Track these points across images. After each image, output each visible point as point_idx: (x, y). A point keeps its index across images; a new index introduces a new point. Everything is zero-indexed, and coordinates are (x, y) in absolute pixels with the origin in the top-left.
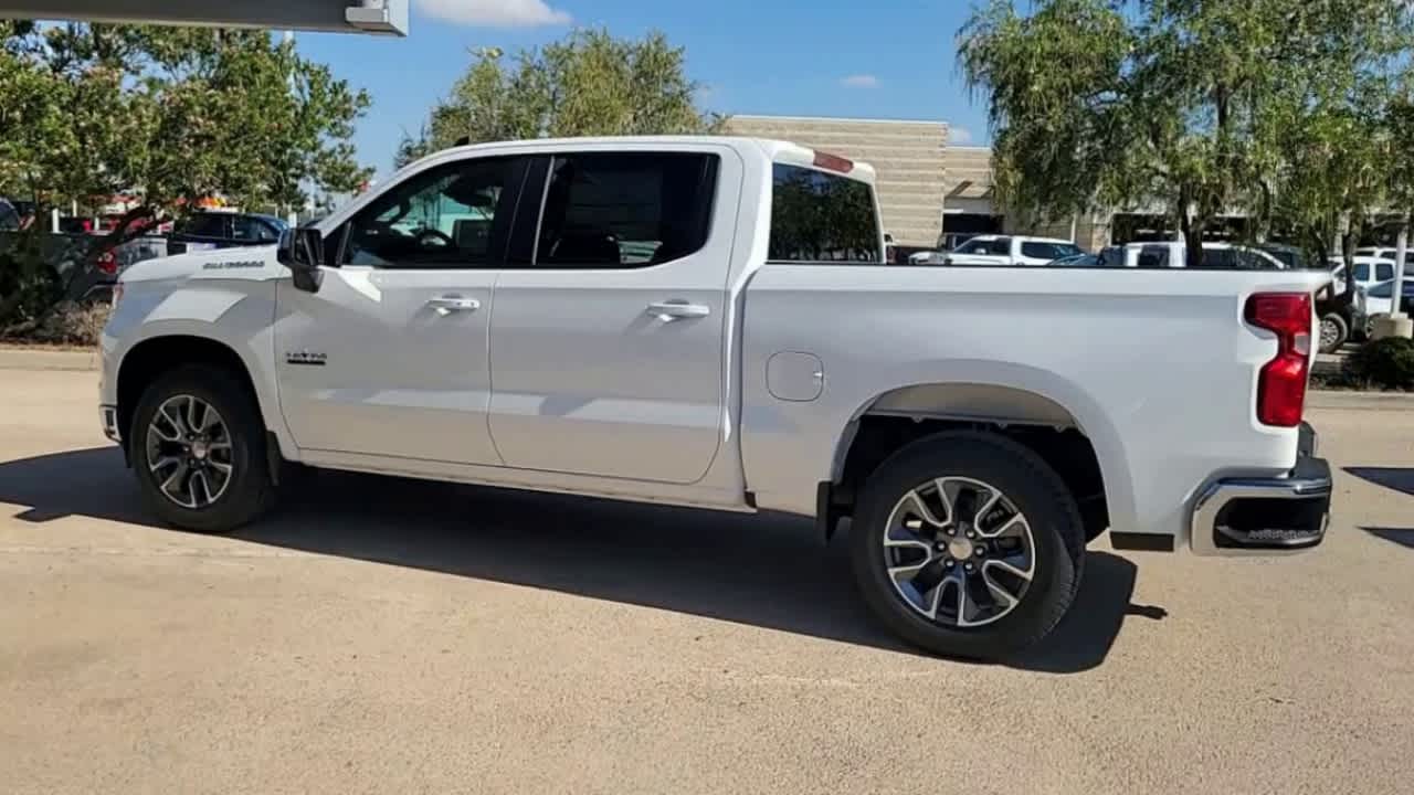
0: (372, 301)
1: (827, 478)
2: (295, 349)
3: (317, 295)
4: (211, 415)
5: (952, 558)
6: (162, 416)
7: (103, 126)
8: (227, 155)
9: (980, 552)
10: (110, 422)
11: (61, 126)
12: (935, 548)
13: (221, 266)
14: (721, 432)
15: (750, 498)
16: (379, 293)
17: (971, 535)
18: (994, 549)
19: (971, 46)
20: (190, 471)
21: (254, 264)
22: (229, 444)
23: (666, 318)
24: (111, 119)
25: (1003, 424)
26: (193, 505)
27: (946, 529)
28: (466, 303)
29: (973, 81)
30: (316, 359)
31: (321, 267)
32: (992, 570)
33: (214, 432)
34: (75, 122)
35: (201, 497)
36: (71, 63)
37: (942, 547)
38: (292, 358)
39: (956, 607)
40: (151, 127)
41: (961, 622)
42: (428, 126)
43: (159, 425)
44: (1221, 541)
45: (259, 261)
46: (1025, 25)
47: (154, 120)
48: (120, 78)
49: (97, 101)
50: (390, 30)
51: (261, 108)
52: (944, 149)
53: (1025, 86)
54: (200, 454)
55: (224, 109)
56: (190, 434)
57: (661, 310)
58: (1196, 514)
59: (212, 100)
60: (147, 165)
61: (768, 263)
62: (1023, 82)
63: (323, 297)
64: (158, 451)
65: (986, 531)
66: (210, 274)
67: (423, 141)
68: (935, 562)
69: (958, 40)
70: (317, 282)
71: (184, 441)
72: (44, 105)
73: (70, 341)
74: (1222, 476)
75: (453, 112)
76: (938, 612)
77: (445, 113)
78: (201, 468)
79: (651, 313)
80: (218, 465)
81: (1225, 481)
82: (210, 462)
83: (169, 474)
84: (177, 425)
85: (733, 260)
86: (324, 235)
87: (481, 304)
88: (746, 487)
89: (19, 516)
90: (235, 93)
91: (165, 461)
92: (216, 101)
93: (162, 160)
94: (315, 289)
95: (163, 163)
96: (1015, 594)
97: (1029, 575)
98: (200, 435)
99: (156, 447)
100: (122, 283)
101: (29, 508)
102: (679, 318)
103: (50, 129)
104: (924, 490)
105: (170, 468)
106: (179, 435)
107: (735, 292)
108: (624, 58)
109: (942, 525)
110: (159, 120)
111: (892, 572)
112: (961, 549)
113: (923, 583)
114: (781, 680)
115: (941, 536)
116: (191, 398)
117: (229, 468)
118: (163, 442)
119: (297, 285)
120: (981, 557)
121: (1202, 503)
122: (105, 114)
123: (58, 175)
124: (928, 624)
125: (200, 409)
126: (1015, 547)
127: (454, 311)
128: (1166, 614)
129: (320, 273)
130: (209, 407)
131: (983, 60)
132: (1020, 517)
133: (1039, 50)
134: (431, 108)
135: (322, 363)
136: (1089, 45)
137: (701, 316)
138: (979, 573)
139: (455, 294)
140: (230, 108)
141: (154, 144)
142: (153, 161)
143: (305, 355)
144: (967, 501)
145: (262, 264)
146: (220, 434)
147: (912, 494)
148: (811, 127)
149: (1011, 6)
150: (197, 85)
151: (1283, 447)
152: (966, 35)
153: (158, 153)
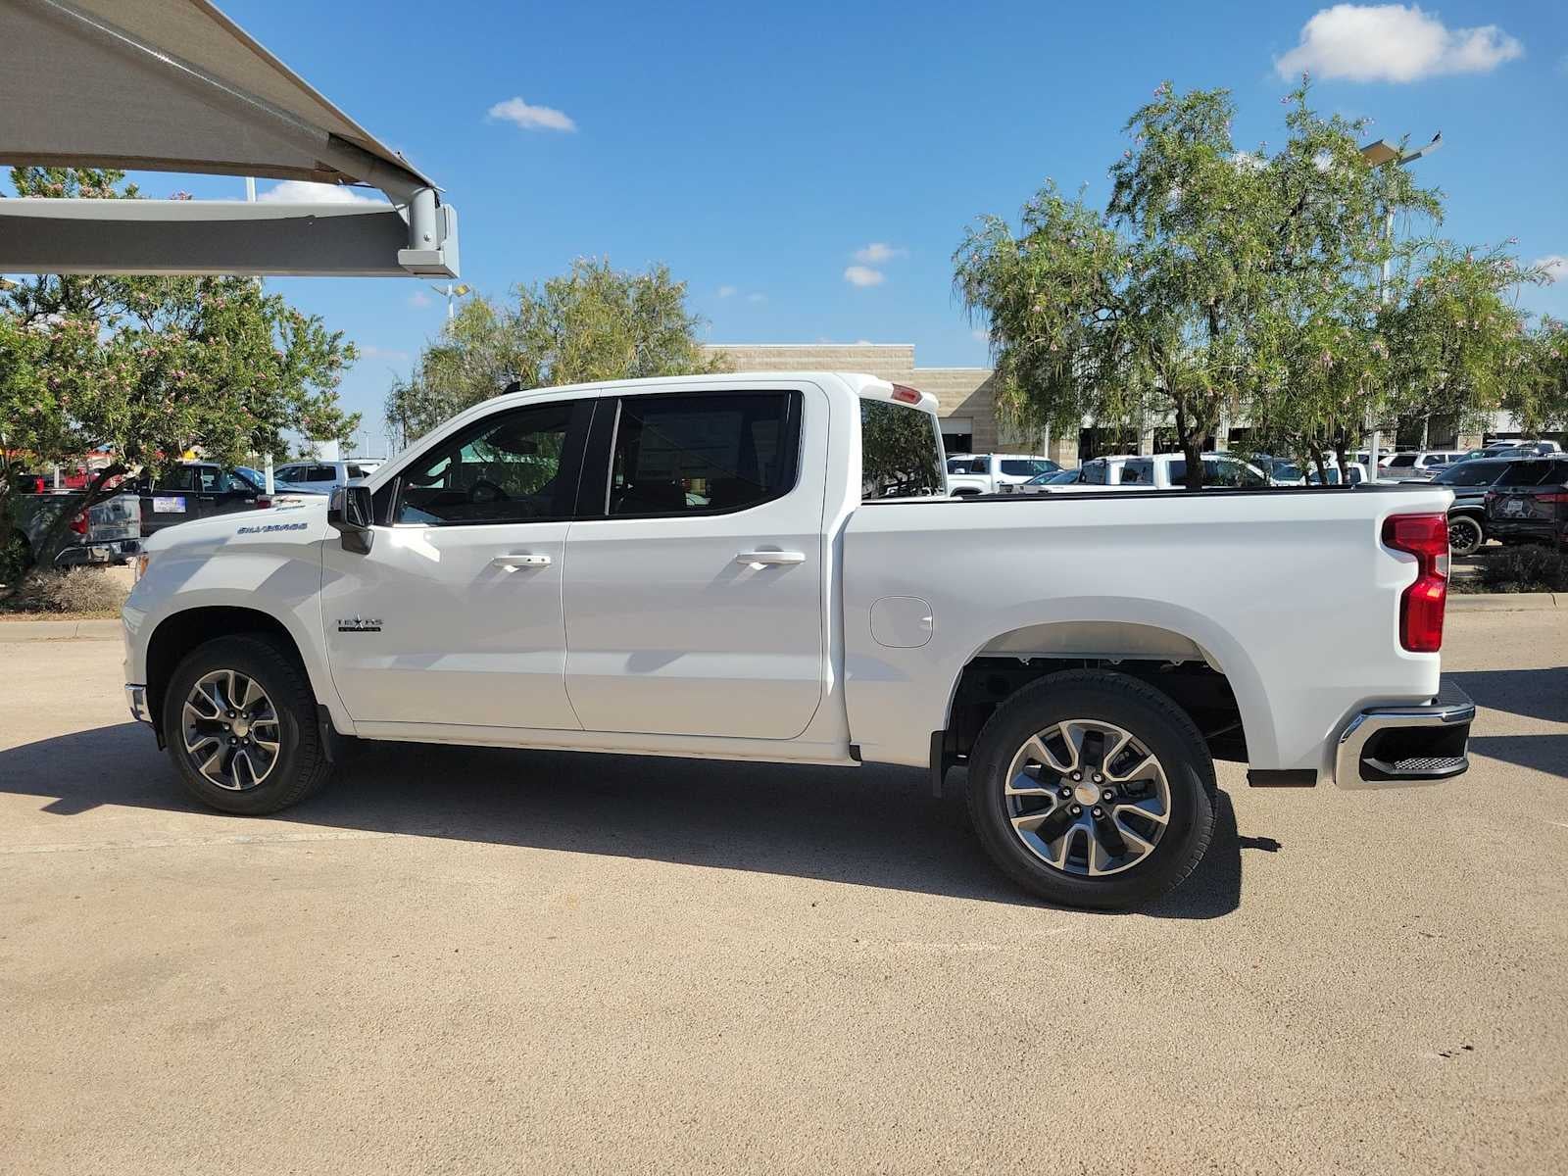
0: (432, 561)
1: (941, 727)
2: (348, 616)
3: (367, 557)
4: (254, 689)
5: (1078, 805)
6: (199, 693)
7: (79, 382)
8: (211, 408)
9: (1108, 797)
10: (137, 701)
11: (34, 383)
12: (1060, 795)
13: (258, 530)
14: (824, 684)
15: (854, 751)
16: (438, 553)
17: (1098, 779)
18: (1125, 793)
19: (967, 267)
20: (231, 752)
21: (295, 527)
22: (276, 721)
23: (757, 566)
24: (88, 375)
25: (1116, 660)
26: (238, 787)
27: (1071, 775)
28: (536, 559)
29: (971, 303)
30: (370, 625)
31: (372, 527)
32: (1123, 815)
33: (258, 709)
34: (50, 379)
35: (246, 777)
36: (36, 317)
37: (1067, 793)
38: (343, 625)
39: (1086, 856)
40: (130, 381)
41: (1093, 872)
42: (420, 369)
43: (194, 703)
44: (1367, 773)
45: (300, 523)
46: (1020, 245)
47: (133, 374)
48: (97, 330)
49: (71, 355)
50: (445, 273)
51: (245, 359)
52: (912, 371)
53: (1025, 307)
54: (241, 731)
55: (206, 361)
56: (230, 710)
57: (752, 558)
58: (1341, 747)
59: (193, 351)
60: (127, 422)
61: (863, 504)
62: (1023, 301)
63: (373, 559)
64: (194, 730)
65: (1115, 775)
66: (247, 538)
67: (414, 384)
68: (1060, 809)
69: (955, 262)
70: (368, 544)
71: (223, 719)
72: (15, 361)
73: (48, 608)
74: (1363, 707)
75: (444, 353)
76: (1067, 861)
77: (436, 355)
78: (244, 746)
79: (741, 562)
80: (265, 744)
81: (1368, 710)
82: (253, 738)
83: (209, 755)
84: (217, 702)
85: (826, 502)
86: (372, 493)
87: (552, 559)
88: (850, 741)
89: (47, 809)
90: (218, 343)
91: (203, 741)
92: (198, 352)
93: (143, 416)
94: (366, 550)
95: (144, 419)
96: (1149, 840)
97: (1165, 820)
98: (241, 712)
99: (193, 726)
100: (145, 552)
101: (57, 799)
102: (773, 566)
103: (22, 386)
104: (1045, 736)
105: (210, 749)
106: (218, 712)
107: (832, 534)
108: (624, 292)
109: (1067, 771)
110: (139, 374)
111: (1015, 822)
112: (1087, 795)
113: (1049, 833)
114: (918, 946)
115: (1064, 782)
116: (231, 673)
117: (277, 746)
118: (199, 721)
119: (344, 547)
120: (1109, 802)
121: (1346, 737)
122: (81, 369)
123: (33, 435)
124: (1058, 875)
125: (241, 685)
126: (1146, 790)
127: (524, 569)
128: (1279, 846)
129: (371, 533)
130: (251, 682)
131: (980, 282)
132: (1152, 759)
133: (1038, 270)
134: (421, 349)
135: (379, 630)
136: (1086, 263)
137: (797, 563)
138: (1109, 819)
139: (522, 549)
140: (213, 360)
141: (135, 399)
142: (133, 417)
143: (358, 622)
144: (1094, 745)
145: (304, 526)
146: (264, 710)
147: (1035, 739)
148: (780, 354)
149: (1005, 227)
150: (177, 336)
151: (1426, 673)
152: (963, 257)
153: (137, 409)
